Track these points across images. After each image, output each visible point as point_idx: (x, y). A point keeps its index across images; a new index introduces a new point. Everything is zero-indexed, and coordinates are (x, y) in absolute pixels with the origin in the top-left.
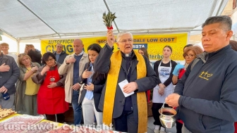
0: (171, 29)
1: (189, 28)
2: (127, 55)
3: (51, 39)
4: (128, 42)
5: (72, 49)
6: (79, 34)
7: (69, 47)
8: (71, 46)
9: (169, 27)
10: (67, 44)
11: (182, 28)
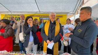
0: (61, 12)
1: (68, 12)
2: (52, 22)
3: (6, 13)
4: (53, 17)
5: (17, 19)
6: (21, 12)
7: (16, 18)
8: (17, 18)
9: (60, 11)
10: (15, 17)
11: (65, 12)
